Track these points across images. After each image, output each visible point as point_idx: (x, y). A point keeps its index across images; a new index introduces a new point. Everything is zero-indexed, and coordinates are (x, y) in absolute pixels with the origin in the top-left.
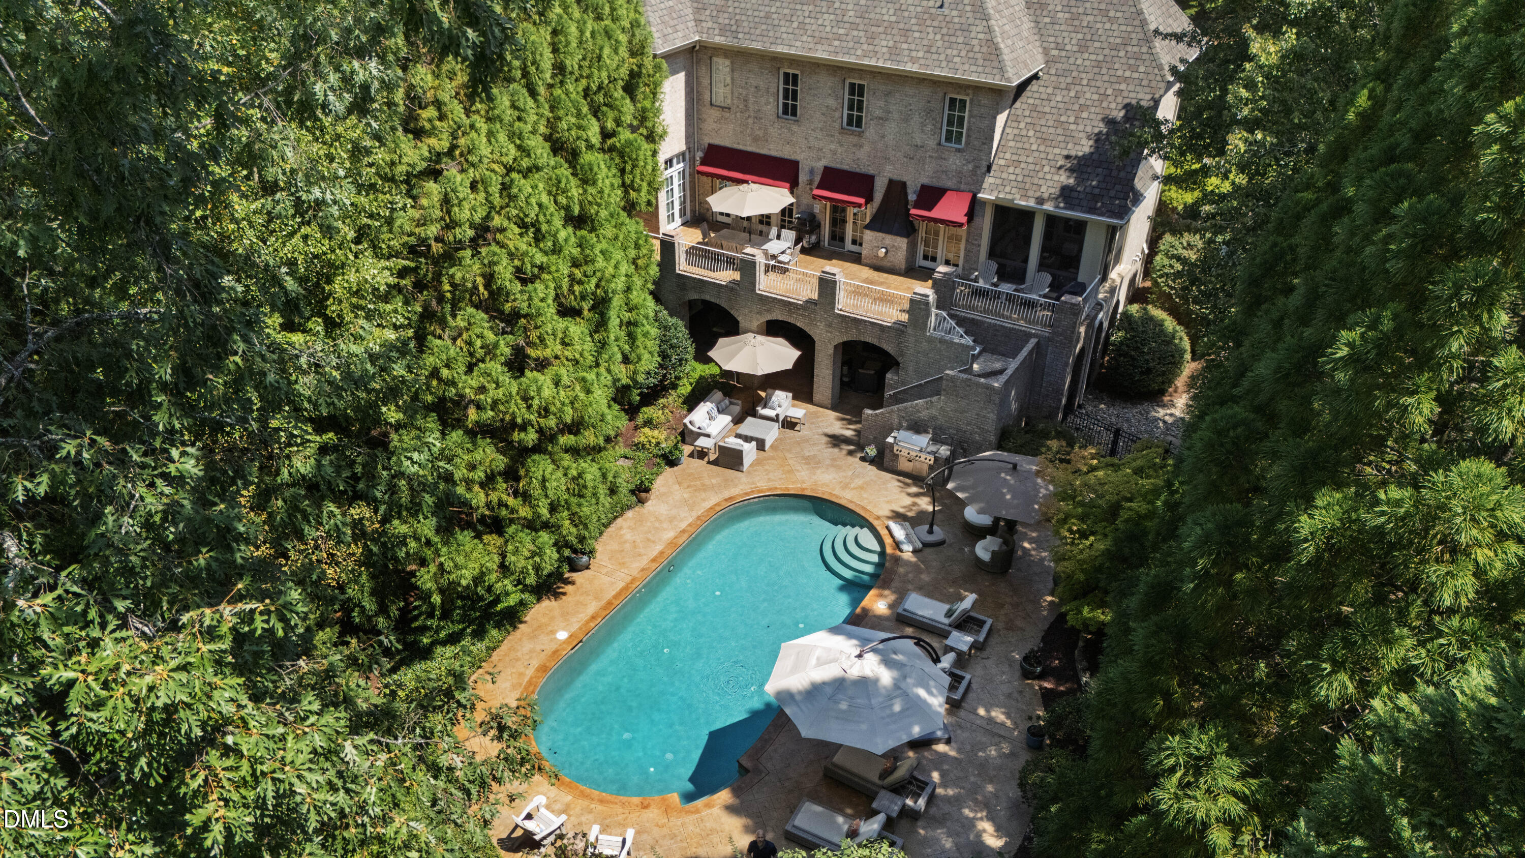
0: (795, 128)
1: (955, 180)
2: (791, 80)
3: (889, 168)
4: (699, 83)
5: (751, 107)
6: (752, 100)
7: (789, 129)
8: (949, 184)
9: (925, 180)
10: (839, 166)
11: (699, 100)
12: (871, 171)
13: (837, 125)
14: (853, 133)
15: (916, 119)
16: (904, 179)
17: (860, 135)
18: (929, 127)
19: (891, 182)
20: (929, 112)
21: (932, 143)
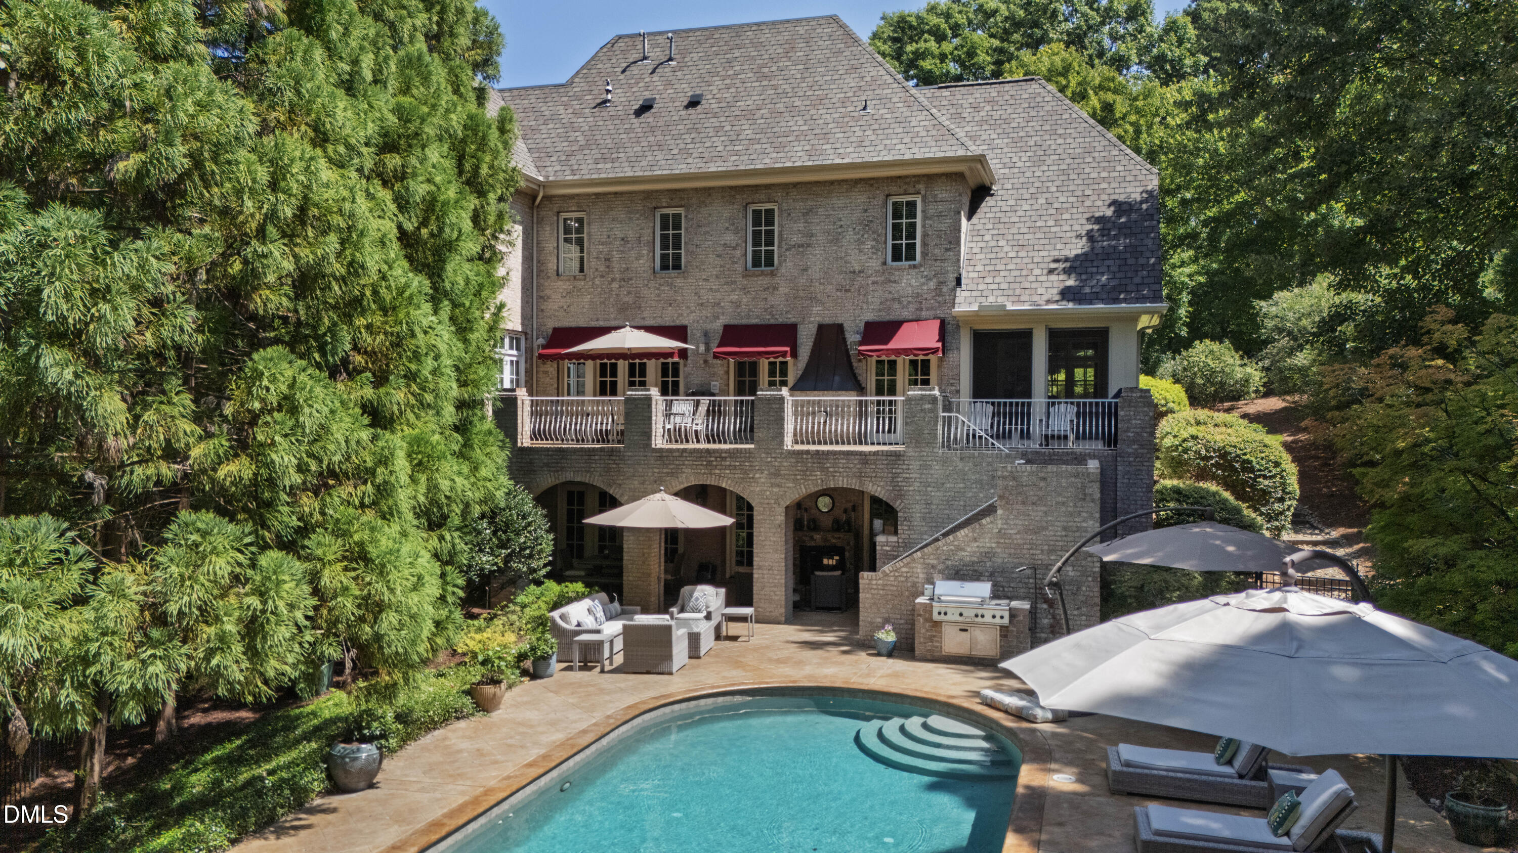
0: (679, 282)
1: (912, 308)
2: (670, 223)
3: (816, 309)
4: (541, 250)
5: (616, 266)
6: (616, 256)
7: (671, 286)
8: (905, 314)
9: (870, 316)
10: (744, 321)
11: (540, 271)
12: (792, 319)
13: (739, 267)
14: (763, 273)
15: (850, 235)
16: (840, 320)
17: (772, 274)
18: (869, 244)
19: (821, 328)
20: (867, 225)
21: (874, 264)
